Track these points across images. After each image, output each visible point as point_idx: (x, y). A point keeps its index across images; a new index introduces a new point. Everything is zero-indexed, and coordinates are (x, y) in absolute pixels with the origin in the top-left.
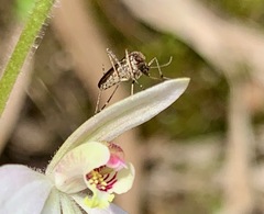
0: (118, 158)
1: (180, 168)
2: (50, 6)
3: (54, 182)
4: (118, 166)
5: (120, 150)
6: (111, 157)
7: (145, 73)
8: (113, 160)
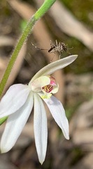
0: (53, 82)
1: (78, 84)
3: (31, 89)
4: (53, 84)
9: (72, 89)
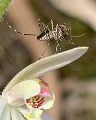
0: (45, 90)
2: (7, 4)
3: (7, 101)
4: (45, 94)
5: (47, 85)
6: (41, 89)
7: (67, 39)
8: (42, 91)
9: (74, 104)
